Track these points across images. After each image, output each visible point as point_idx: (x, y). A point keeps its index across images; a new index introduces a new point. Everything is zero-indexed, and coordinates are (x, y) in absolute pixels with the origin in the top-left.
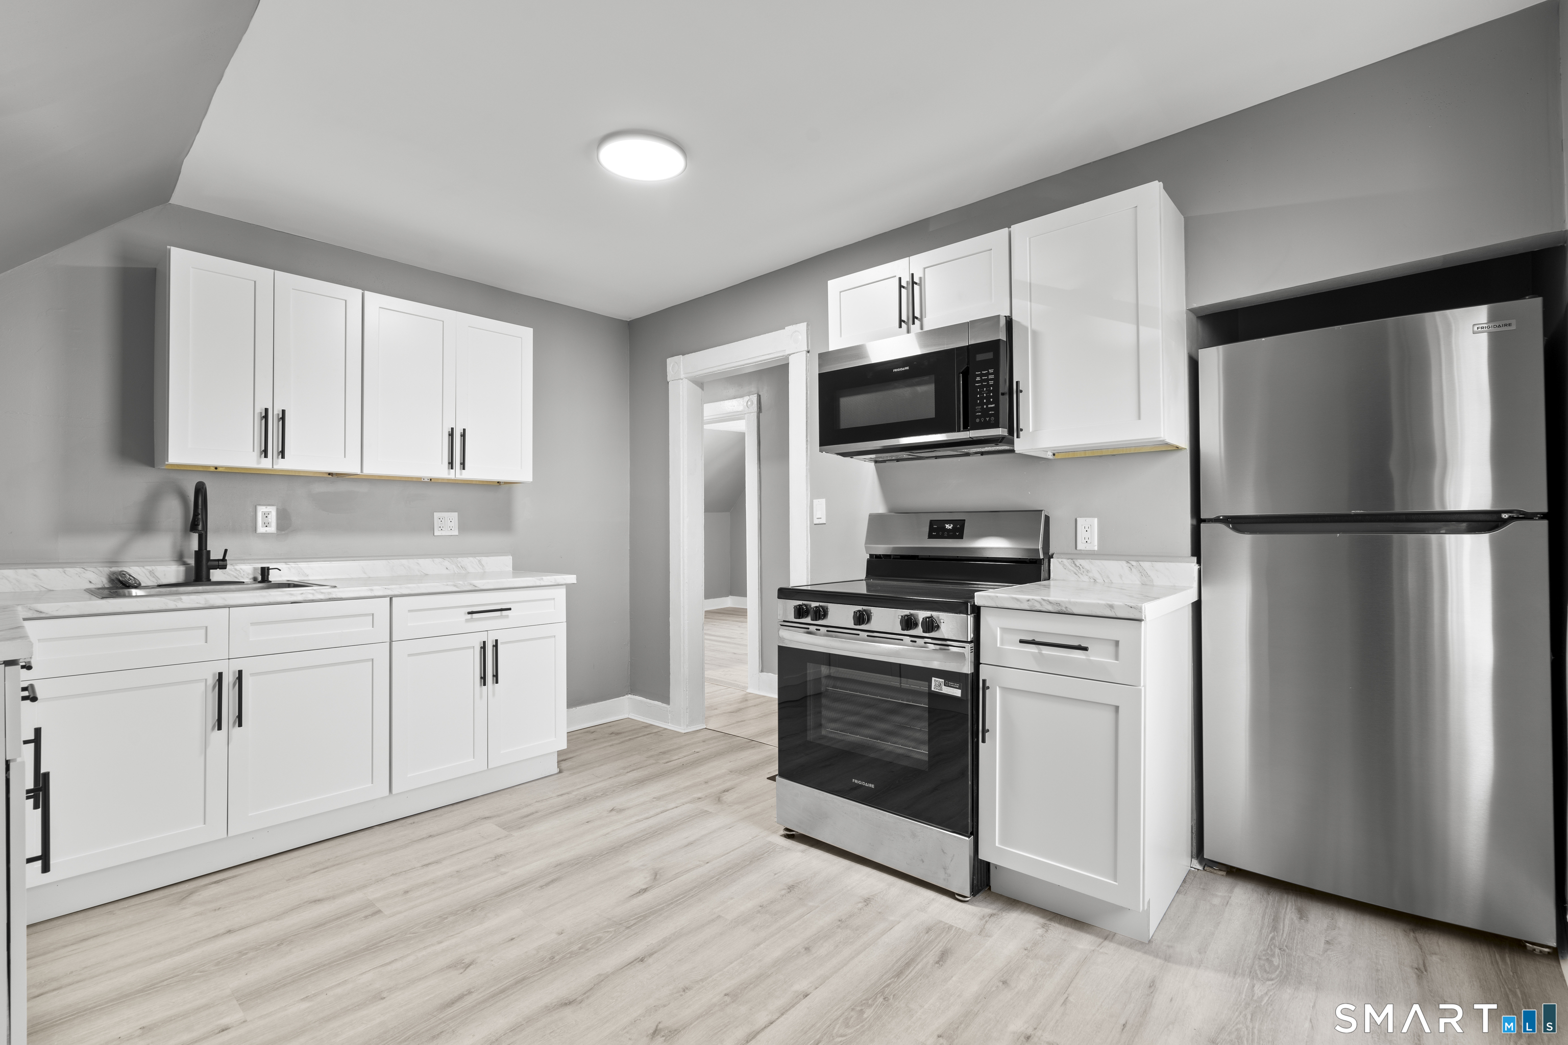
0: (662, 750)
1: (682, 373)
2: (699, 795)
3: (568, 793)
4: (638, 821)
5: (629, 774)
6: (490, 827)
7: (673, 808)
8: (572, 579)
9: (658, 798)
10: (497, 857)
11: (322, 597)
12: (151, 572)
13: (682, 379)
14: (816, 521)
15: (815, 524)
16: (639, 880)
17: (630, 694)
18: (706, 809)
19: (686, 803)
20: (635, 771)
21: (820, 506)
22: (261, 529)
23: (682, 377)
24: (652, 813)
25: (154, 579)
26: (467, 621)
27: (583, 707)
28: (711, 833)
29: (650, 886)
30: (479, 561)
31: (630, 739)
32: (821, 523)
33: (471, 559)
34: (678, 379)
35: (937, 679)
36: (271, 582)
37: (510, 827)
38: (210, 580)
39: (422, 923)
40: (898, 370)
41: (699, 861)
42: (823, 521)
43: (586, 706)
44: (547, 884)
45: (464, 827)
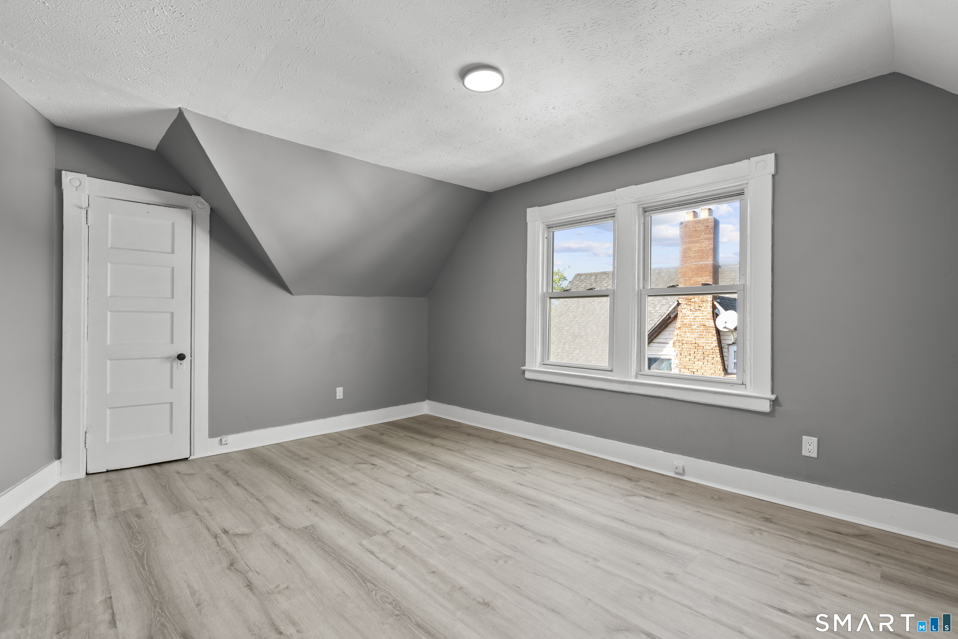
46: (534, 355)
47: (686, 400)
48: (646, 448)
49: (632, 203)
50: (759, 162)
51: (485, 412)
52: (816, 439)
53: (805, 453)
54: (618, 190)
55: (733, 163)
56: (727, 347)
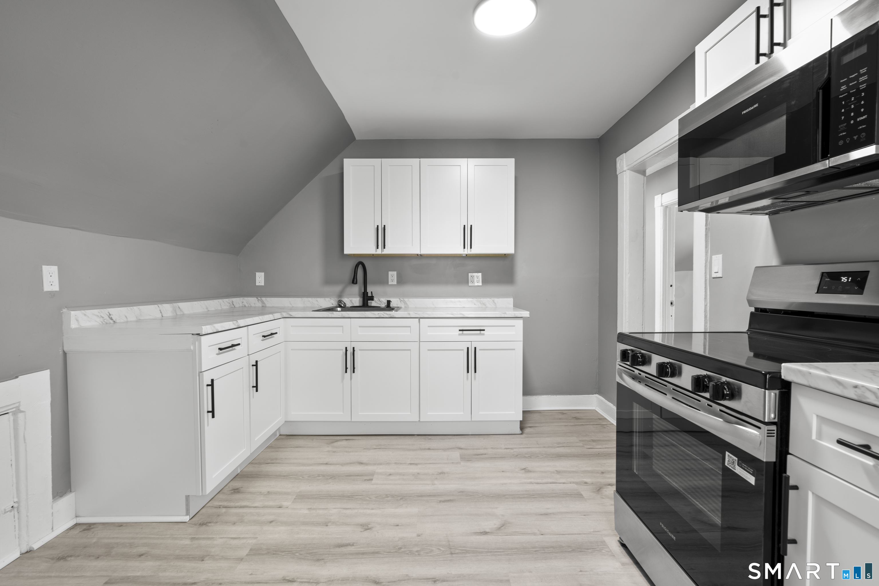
0: (594, 438)
1: (625, 166)
2: (585, 480)
3: (512, 449)
4: (531, 483)
5: (558, 449)
6: (456, 455)
7: (561, 483)
8: (526, 314)
9: (558, 472)
10: (442, 473)
11: (387, 316)
12: (351, 301)
13: (625, 171)
14: (714, 275)
15: (714, 278)
16: (489, 525)
17: (597, 394)
18: (582, 493)
19: (573, 483)
20: (564, 448)
21: (717, 261)
22: (390, 283)
23: (624, 170)
24: (545, 481)
25: (352, 304)
26: (459, 335)
27: (561, 396)
28: (567, 513)
29: (491, 532)
30: (493, 301)
31: (582, 425)
32: (718, 276)
33: (488, 299)
34: (622, 172)
35: (731, 455)
36: (391, 307)
37: (464, 458)
38: (368, 305)
39: (378, 494)
40: (747, 111)
41: (539, 530)
42: (719, 275)
43: (563, 396)
44: (444, 501)
45: (445, 450)
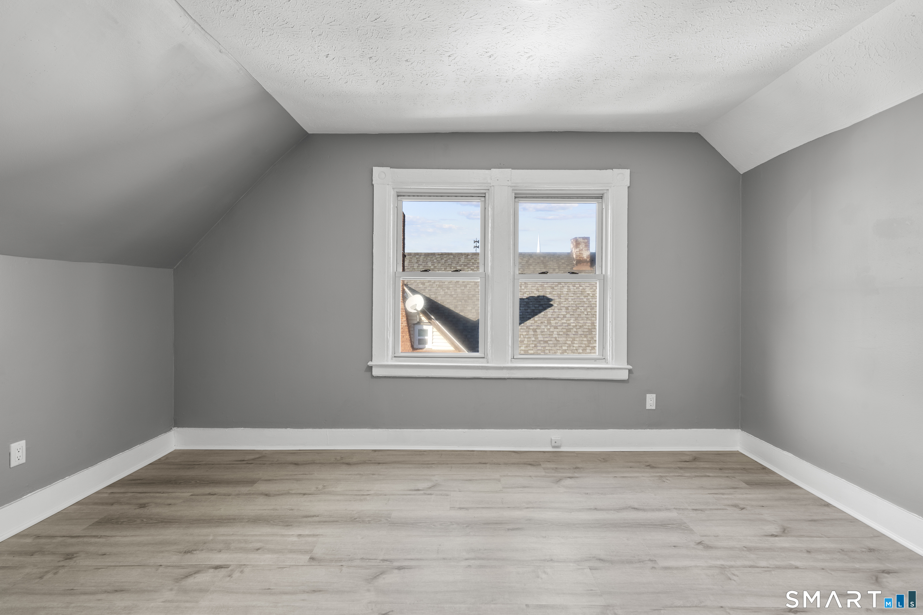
46: (386, 347)
47: (563, 378)
48: (524, 430)
49: (508, 186)
50: (619, 174)
51: (302, 428)
52: (655, 395)
53: (648, 407)
54: (493, 170)
55: (600, 170)
56: (413, 326)
